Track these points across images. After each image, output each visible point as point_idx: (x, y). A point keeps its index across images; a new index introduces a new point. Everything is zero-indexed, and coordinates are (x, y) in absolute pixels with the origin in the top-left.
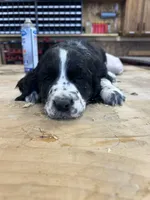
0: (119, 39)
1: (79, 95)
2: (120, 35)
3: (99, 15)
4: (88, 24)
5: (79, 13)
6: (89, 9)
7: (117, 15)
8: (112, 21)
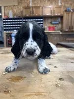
0: (61, 33)
1: (38, 47)
2: (61, 31)
3: (51, 23)
4: (46, 27)
5: (42, 22)
6: (46, 20)
7: (59, 23)
8: (57, 25)
